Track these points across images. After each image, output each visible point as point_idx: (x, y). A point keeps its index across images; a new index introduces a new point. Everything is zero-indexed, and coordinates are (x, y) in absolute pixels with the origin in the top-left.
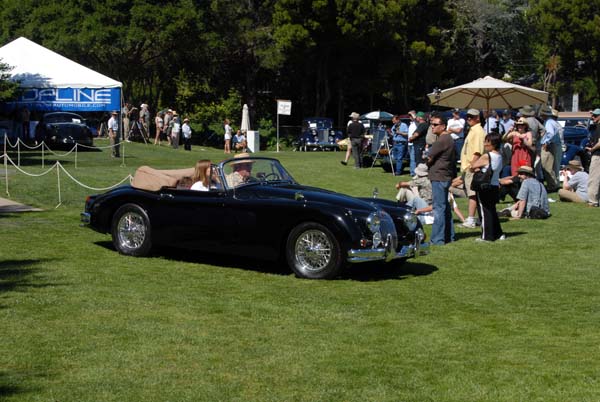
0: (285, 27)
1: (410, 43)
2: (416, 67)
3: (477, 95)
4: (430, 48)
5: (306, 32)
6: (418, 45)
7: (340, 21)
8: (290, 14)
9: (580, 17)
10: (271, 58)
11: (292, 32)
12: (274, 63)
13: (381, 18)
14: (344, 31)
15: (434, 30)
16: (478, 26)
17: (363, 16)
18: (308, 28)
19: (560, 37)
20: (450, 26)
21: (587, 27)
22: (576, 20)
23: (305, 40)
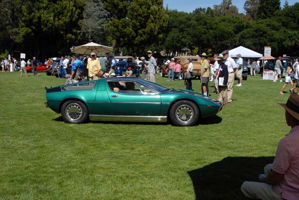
0: (23, 28)
1: (66, 34)
2: (69, 42)
3: (88, 49)
4: (73, 37)
5: (30, 30)
6: (69, 35)
7: (42, 27)
8: (25, 24)
9: (122, 27)
10: (18, 39)
11: (26, 30)
12: (20, 41)
13: (57, 26)
14: (44, 30)
15: (75, 31)
16: (89, 30)
17: (50, 25)
18: (31, 29)
19: (116, 34)
20: (80, 30)
21: (124, 31)
22: (120, 28)
23: (30, 33)
